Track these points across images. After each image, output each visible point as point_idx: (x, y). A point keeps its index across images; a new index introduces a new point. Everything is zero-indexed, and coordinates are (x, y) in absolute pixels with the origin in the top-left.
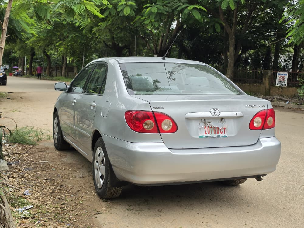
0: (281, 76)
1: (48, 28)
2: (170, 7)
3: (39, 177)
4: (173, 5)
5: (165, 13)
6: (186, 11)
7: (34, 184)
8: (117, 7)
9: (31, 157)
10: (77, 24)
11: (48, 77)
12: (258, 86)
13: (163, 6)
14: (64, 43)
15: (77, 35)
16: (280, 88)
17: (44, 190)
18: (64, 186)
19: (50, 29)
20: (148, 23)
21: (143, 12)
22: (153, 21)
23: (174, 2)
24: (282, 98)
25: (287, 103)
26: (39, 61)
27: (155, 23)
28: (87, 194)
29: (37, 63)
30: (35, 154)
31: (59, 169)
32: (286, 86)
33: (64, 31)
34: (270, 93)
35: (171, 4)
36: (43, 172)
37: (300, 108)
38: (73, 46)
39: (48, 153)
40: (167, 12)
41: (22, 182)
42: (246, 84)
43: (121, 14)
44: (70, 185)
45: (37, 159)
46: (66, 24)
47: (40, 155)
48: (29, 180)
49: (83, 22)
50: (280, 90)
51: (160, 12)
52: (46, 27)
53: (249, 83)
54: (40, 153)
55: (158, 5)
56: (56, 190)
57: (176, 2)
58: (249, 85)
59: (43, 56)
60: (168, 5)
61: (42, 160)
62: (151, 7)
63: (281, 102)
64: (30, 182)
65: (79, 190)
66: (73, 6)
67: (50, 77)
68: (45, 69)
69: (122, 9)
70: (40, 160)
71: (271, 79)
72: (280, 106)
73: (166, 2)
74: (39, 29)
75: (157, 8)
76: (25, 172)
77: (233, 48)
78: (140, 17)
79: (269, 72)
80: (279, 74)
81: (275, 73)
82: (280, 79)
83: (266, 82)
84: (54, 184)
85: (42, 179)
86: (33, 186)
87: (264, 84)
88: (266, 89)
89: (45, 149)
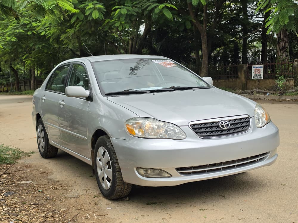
0: (257, 69)
1: (12, 40)
2: (139, 8)
3: (23, 203)
4: (143, 6)
5: (135, 14)
6: (156, 11)
7: (19, 212)
8: (84, 11)
9: (10, 178)
10: (42, 34)
11: (17, 92)
12: (234, 81)
13: (132, 7)
14: (30, 56)
15: (43, 46)
16: (257, 81)
17: (33, 219)
18: (57, 211)
19: (15, 41)
20: (118, 25)
21: (112, 14)
22: (123, 23)
23: (143, 3)
24: (261, 91)
25: (267, 95)
26: (5, 77)
27: (126, 25)
28: (87, 218)
29: (4, 79)
30: (15, 174)
31: (47, 190)
32: (263, 78)
33: (29, 42)
34: (247, 87)
35: (141, 4)
36: (28, 195)
37: (282, 98)
38: (40, 58)
39: (30, 171)
40: (137, 13)
41: (3, 211)
42: (222, 80)
43: (90, 19)
44: (64, 209)
45: (18, 180)
46: (31, 35)
47: (21, 174)
48: (12, 208)
49: (49, 31)
50: (257, 83)
51: (129, 13)
52: (11, 39)
53: (225, 79)
54: (20, 172)
55: (127, 6)
56: (48, 218)
57: (145, 2)
58: (225, 81)
59: (10, 71)
60: (138, 6)
61: (24, 181)
62: (120, 8)
63: (261, 94)
64: (14, 210)
65: (77, 215)
66: (43, 2)
67: (19, 92)
68: (13, 85)
69: (90, 13)
70: (22, 181)
71: (247, 73)
72: (261, 98)
73: (134, 3)
74: (4, 42)
75: (126, 9)
76: (6, 198)
77: (206, 45)
78: (110, 20)
79: (244, 66)
80: (254, 67)
81: (250, 66)
82: (256, 72)
83: (242, 76)
84: (44, 210)
85: (28, 205)
86: (18, 215)
87: (240, 78)
88: (242, 83)
89: (25, 167)
